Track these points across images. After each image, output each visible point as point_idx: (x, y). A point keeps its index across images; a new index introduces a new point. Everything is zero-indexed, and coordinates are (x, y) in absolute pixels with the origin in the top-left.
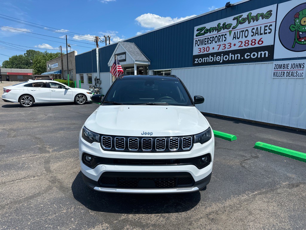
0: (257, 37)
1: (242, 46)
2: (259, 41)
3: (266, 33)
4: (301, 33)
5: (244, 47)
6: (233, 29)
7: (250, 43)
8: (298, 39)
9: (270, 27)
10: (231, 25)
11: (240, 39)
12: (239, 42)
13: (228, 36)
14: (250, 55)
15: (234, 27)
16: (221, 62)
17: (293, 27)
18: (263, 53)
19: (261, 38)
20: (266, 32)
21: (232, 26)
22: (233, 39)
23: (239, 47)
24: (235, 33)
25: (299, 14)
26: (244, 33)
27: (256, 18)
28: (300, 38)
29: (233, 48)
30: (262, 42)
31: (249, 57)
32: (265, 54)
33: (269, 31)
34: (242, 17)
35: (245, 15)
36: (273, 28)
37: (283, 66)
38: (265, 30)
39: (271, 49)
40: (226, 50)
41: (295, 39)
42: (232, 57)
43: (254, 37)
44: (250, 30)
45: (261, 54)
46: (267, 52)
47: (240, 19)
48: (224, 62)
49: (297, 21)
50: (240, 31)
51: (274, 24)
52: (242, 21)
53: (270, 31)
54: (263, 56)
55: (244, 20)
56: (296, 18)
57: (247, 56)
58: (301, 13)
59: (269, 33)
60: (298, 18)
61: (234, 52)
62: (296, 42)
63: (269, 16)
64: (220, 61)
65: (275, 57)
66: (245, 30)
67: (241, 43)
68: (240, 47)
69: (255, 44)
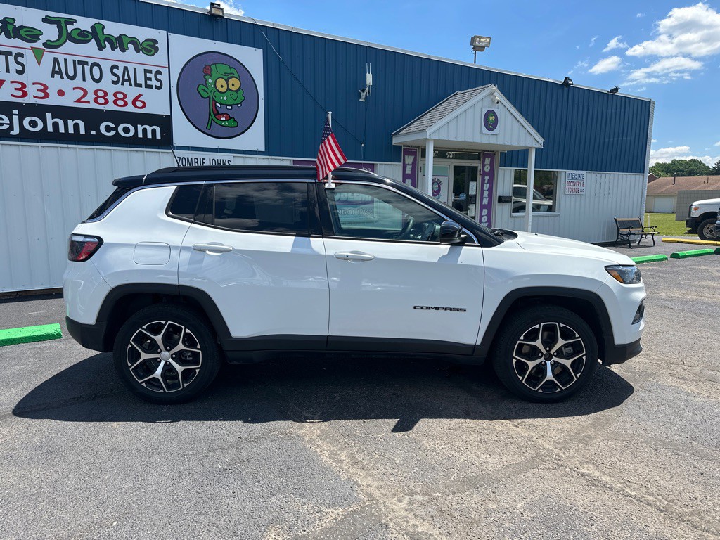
0: (132, 92)
1: (89, 102)
2: (136, 100)
3: (151, 87)
4: (217, 104)
5: (93, 106)
6: (45, 45)
7: (111, 98)
8: (215, 115)
9: (158, 76)
10: (37, 33)
11: (78, 81)
12: (74, 89)
13: (29, 60)
14: (116, 129)
15: (48, 43)
16: (16, 132)
17: (205, 91)
18: (149, 129)
19: (140, 95)
20: (149, 83)
21: (43, 39)
22: (53, 76)
23: (77, 101)
24: (56, 60)
25: (211, 70)
26: (87, 68)
27: (119, 43)
28: (218, 114)
29: (54, 100)
30: (144, 105)
31: (113, 133)
32: (154, 132)
33: (154, 83)
34: (75, 26)
35: (84, 23)
36: (164, 78)
37: (195, 162)
38: (147, 79)
39: (165, 122)
40: (29, 99)
41: (210, 114)
42: (55, 125)
43: (119, 88)
44: (106, 67)
45: (145, 131)
46: (158, 129)
47: (70, 28)
48: (25, 136)
49: (210, 81)
50: (74, 61)
51: (165, 71)
52: (75, 35)
53: (158, 84)
54: (149, 136)
55: (82, 38)
56: (207, 74)
57: (108, 129)
58: (213, 67)
59: (158, 88)
60: (211, 76)
61: (64, 113)
62: (212, 119)
63: (151, 51)
64: (11, 128)
65: (176, 142)
66: (90, 61)
67: (81, 93)
68: (79, 101)
69: (126, 104)
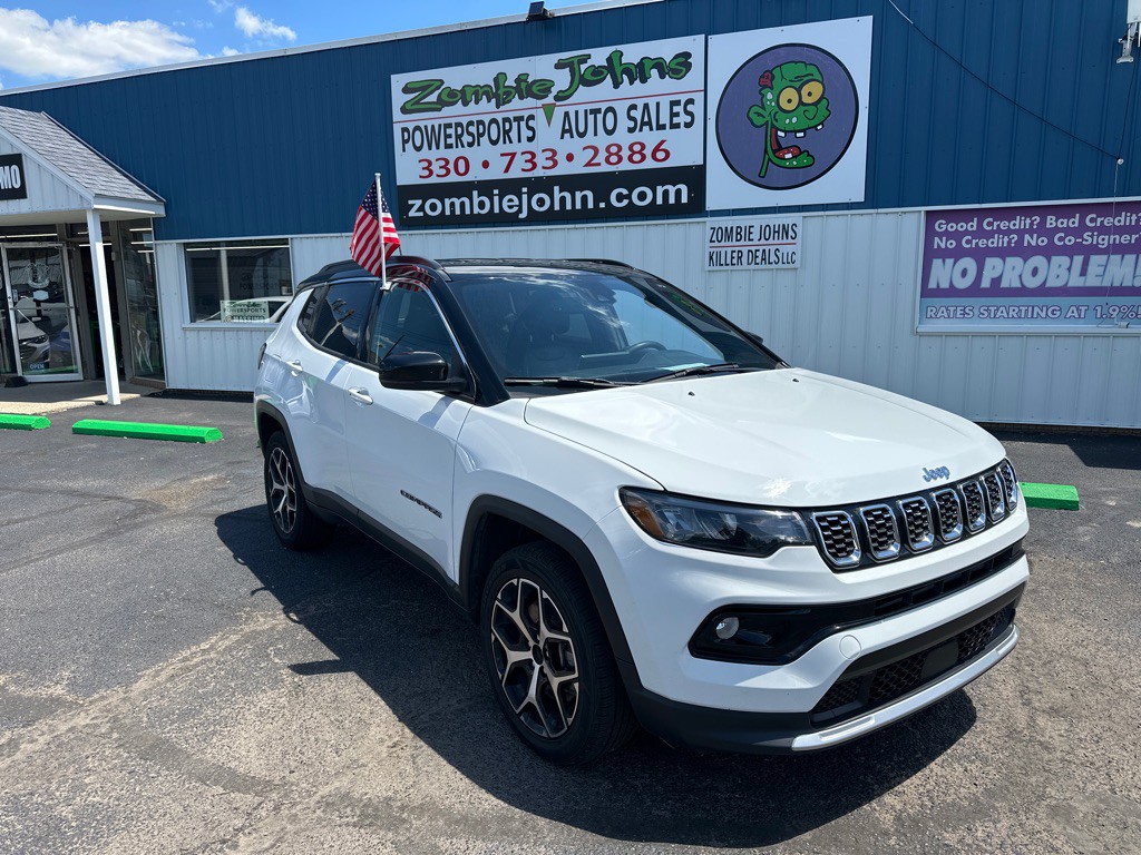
0: (650, 138)
1: (599, 164)
2: (657, 149)
3: (677, 126)
4: (781, 134)
5: (605, 168)
6: (557, 98)
7: (625, 153)
8: (774, 152)
9: (689, 108)
10: (549, 84)
11: (590, 139)
12: (584, 149)
13: (540, 122)
14: (629, 197)
15: (560, 95)
16: (523, 215)
17: (759, 115)
18: (672, 189)
19: (663, 142)
20: (675, 120)
21: (554, 91)
22: (562, 137)
23: (586, 165)
24: (567, 114)
25: (773, 77)
26: (600, 117)
27: (639, 72)
28: (780, 148)
29: (564, 169)
30: (668, 154)
31: (625, 202)
32: (678, 193)
33: (685, 118)
34: (590, 63)
35: (599, 56)
36: (697, 109)
37: (737, 234)
38: (673, 115)
39: (695, 177)
40: (539, 172)
41: (766, 151)
42: (563, 200)
43: (637, 136)
44: (621, 109)
45: (666, 193)
46: (684, 188)
47: (583, 67)
48: (535, 219)
49: (770, 96)
50: (586, 111)
51: (699, 98)
52: (589, 77)
53: (688, 119)
54: (672, 200)
55: (595, 77)
56: (765, 87)
57: (620, 198)
58: (776, 72)
59: (688, 125)
60: (772, 88)
61: (571, 183)
62: (769, 159)
63: (681, 71)
64: (520, 211)
65: (710, 205)
66: (604, 107)
67: (592, 152)
68: (588, 164)
69: (643, 158)
